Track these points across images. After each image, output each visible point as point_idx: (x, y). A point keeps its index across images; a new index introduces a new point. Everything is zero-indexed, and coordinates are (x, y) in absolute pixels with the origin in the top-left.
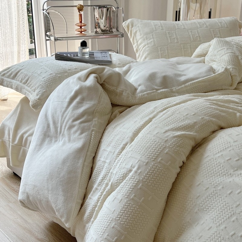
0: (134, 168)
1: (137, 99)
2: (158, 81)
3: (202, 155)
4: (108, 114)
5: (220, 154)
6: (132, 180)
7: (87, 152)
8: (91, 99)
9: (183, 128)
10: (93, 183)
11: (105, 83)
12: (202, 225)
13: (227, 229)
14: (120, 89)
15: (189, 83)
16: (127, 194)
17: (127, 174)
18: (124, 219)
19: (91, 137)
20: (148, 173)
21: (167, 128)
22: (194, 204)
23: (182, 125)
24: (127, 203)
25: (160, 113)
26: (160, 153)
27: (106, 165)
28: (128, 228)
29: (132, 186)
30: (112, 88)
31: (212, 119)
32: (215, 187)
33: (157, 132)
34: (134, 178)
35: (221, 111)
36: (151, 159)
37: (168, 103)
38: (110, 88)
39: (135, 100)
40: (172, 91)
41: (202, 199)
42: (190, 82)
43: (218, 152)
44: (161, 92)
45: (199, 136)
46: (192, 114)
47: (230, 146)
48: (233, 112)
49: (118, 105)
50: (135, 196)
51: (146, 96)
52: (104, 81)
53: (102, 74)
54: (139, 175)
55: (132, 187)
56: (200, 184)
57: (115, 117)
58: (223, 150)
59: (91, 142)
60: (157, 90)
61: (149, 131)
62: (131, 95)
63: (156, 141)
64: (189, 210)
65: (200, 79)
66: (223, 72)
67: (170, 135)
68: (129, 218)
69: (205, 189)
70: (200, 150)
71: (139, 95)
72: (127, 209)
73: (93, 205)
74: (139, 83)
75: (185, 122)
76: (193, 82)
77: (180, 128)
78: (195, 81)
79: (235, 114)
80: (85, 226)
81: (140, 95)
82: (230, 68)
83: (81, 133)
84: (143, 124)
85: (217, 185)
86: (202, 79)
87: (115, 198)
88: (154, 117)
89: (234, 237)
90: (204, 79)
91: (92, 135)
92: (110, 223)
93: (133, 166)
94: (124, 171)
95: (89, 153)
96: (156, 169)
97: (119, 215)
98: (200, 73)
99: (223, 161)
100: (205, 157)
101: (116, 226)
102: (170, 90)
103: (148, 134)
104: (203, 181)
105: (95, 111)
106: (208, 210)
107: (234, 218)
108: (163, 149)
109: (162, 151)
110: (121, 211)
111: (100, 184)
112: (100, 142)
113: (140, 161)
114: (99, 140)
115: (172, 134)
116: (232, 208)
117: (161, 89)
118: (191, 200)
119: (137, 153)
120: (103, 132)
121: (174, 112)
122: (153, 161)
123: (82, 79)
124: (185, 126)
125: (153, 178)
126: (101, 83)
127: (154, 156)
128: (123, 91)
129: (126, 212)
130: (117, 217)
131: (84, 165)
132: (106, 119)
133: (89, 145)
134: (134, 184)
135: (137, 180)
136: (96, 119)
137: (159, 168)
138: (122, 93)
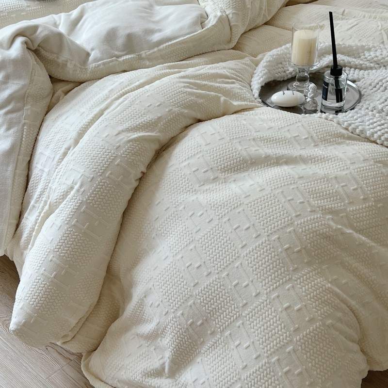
0: (76, 184)
1: (88, 72)
2: (120, 42)
3: (167, 163)
4: (47, 96)
5: (187, 163)
6: (73, 200)
7: (18, 155)
8: (19, 77)
9: (142, 126)
10: (31, 197)
11: (40, 48)
12: (158, 253)
13: (183, 259)
14: (63, 59)
15: (164, 45)
16: (67, 219)
17: (68, 192)
18: (64, 250)
19: (23, 133)
20: (93, 191)
21: (120, 128)
22: (152, 228)
23: (142, 123)
24: (67, 231)
25: (115, 102)
26: (109, 164)
27: (45, 175)
28: (70, 261)
29: (74, 209)
30: (51, 57)
31: (183, 110)
32: (176, 207)
33: (107, 134)
34: (76, 198)
35: (197, 97)
36: (97, 173)
37: (129, 83)
38: (48, 56)
39: (85, 75)
40: (140, 58)
41: (161, 222)
42: (165, 43)
43: (185, 160)
44: (124, 60)
45: (164, 137)
46: (156, 105)
47: (201, 151)
48: (216, 95)
49: (63, 81)
50: (77, 221)
51: (102, 67)
52: (38, 46)
53: (34, 36)
54: (81, 194)
55: (73, 211)
56: (160, 202)
57: (58, 100)
58: (191, 156)
59: (23, 142)
60: (118, 57)
61: (97, 132)
62: (80, 66)
63: (104, 148)
64: (146, 235)
65: (180, 39)
66: (215, 24)
67: (123, 138)
68: (70, 249)
69: (165, 209)
70: (165, 155)
71: (91, 66)
72: (68, 238)
73: (31, 228)
74: (91, 46)
75: (145, 118)
76: (170, 43)
77: (138, 128)
78: (172, 42)
79: (219, 98)
80: (22, 254)
81: (93, 67)
82: (230, 14)
83: (8, 129)
84: (92, 118)
85: (178, 205)
86: (183, 38)
87: (54, 224)
88: (106, 108)
89: (190, 268)
90: (186, 39)
91: (23, 130)
92: (48, 255)
93: (74, 182)
94: (64, 188)
95: (21, 157)
96: (104, 187)
97: (58, 245)
98: (181, 29)
99: (188, 173)
100: (169, 166)
101: (55, 259)
102: (138, 55)
103: (95, 136)
104: (163, 199)
105: (27, 95)
106: (166, 235)
107: (192, 247)
108: (114, 159)
109: (112, 162)
110: (60, 240)
111: (38, 201)
112: (36, 140)
113: (83, 176)
114: (34, 137)
115: (126, 138)
116: (192, 234)
117: (123, 55)
118: (149, 222)
119: (80, 164)
120: (41, 125)
121: (133, 101)
122: (101, 175)
123: (5, 45)
124: (145, 124)
125: (100, 198)
126: (34, 49)
127: (101, 170)
128: (67, 61)
129: (66, 241)
130: (56, 248)
131: (15, 173)
132: (44, 105)
133: (20, 146)
134: (76, 206)
135: (79, 202)
136: (28, 107)
137: (108, 185)
138: (67, 65)
